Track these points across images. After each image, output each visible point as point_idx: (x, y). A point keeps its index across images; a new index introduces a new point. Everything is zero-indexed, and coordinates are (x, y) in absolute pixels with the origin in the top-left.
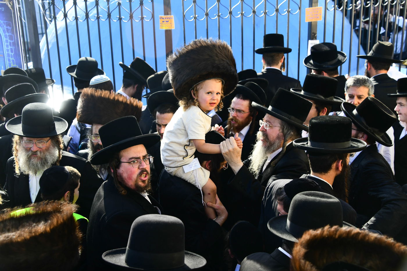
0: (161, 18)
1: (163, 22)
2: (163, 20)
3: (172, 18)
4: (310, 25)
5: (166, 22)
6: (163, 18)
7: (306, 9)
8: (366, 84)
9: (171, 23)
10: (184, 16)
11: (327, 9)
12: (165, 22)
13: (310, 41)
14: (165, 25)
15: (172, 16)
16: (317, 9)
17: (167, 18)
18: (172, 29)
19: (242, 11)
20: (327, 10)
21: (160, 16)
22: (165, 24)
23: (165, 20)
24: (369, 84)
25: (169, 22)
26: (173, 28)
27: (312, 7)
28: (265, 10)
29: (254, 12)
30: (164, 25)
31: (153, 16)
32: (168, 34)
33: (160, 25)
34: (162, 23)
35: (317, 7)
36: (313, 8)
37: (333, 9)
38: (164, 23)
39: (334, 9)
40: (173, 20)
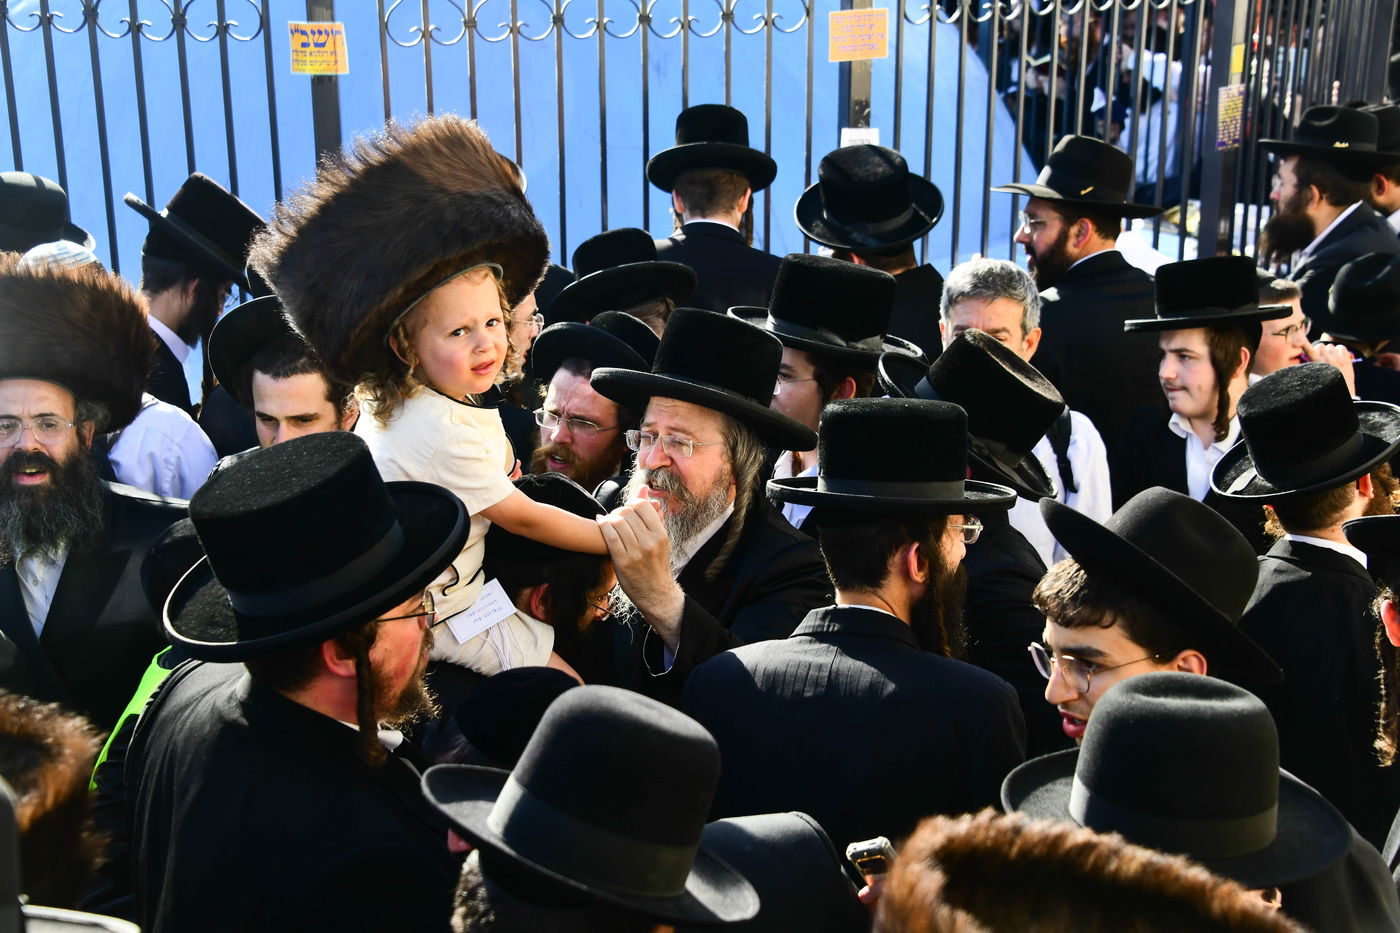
0: (296, 30)
1: (304, 45)
2: (304, 39)
3: (339, 32)
4: (847, 71)
5: (317, 45)
6: (303, 33)
7: (831, 13)
8: (1014, 292)
9: (334, 53)
10: (384, 27)
11: (906, 17)
12: (312, 45)
13: (845, 131)
14: (313, 58)
15: (339, 25)
16: (871, 15)
17: (320, 33)
18: (340, 73)
19: (601, 15)
20: (905, 22)
21: (292, 23)
22: (311, 54)
23: (311, 39)
24: (1026, 289)
25: (329, 46)
26: (343, 70)
27: (852, 8)
28: (686, 15)
29: (645, 19)
30: (308, 58)
31: (265, 23)
32: (324, 90)
33: (292, 56)
34: (300, 48)
35: (869, 9)
36: (854, 11)
37: (927, 16)
38: (308, 50)
39: (931, 19)
40: (342, 39)
